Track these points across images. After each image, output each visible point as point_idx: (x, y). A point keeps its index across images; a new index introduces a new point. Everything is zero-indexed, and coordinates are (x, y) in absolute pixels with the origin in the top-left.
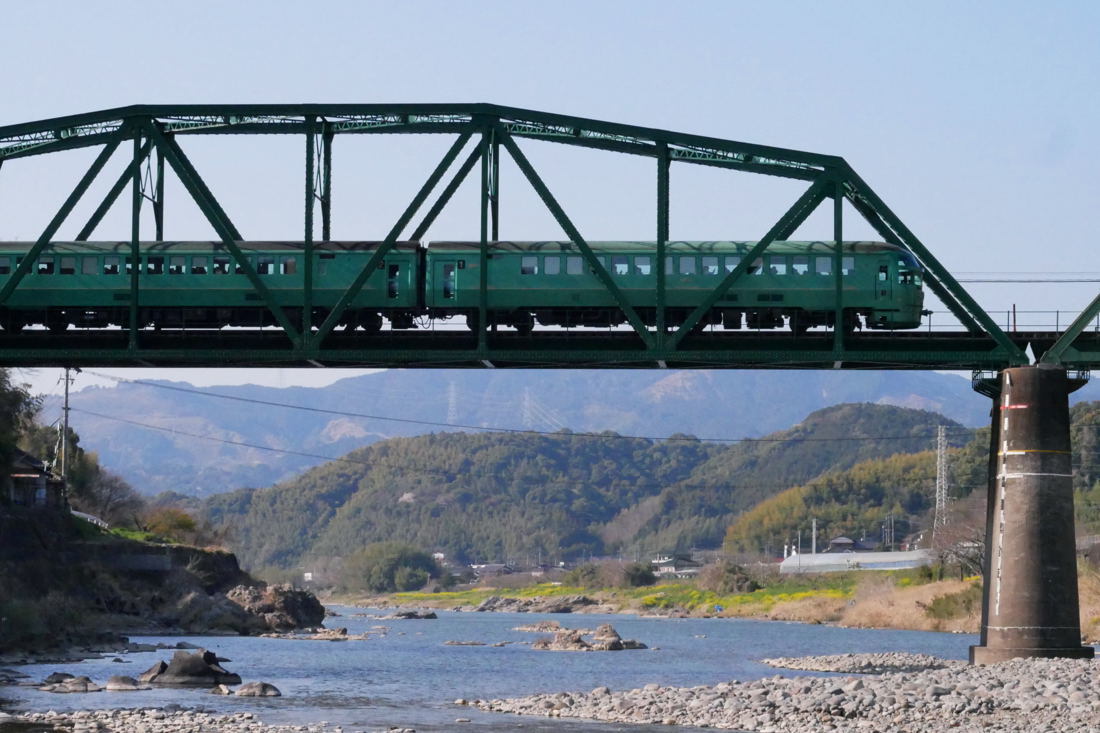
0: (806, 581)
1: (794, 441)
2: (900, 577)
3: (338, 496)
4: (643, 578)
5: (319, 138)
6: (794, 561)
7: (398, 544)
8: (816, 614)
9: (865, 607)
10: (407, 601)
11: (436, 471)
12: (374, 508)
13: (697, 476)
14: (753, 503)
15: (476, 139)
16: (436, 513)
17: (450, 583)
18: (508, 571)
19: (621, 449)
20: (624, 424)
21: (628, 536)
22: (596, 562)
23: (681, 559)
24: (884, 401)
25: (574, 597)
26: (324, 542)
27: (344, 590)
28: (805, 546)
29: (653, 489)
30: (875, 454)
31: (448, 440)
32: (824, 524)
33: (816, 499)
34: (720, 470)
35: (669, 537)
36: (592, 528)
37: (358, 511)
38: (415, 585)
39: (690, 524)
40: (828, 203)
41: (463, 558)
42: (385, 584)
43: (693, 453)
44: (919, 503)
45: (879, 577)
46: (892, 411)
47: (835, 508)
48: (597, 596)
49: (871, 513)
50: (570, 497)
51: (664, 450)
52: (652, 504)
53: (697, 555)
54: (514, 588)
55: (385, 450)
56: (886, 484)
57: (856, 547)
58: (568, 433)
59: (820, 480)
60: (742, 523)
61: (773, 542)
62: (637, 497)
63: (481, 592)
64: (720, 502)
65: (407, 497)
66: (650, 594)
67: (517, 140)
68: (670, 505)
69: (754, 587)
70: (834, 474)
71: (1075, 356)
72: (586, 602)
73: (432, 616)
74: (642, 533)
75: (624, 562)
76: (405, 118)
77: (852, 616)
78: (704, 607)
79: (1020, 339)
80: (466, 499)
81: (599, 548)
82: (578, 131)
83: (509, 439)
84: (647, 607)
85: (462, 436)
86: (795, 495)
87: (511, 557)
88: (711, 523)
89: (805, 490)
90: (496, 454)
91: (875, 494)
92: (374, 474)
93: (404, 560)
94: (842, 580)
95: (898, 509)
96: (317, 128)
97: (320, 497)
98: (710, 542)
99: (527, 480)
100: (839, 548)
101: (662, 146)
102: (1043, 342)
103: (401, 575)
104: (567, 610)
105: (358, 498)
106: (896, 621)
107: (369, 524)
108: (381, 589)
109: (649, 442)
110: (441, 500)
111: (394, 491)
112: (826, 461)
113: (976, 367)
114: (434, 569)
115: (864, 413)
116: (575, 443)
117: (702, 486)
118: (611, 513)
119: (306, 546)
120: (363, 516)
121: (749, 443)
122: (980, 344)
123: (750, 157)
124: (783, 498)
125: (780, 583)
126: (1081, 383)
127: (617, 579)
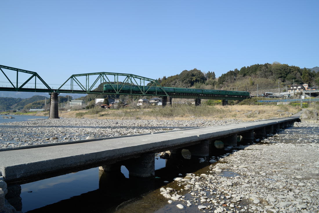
0: (32, 112)
1: (31, 99)
2: (41, 111)
4: (15, 111)
6: (31, 110)
8: (33, 115)
13: (21, 102)
14: (27, 104)
19: (13, 99)
20: (13, 97)
22: (10, 110)
23: (19, 110)
24: (40, 95)
25: (7, 113)
28: (32, 109)
29: (16, 103)
30: (39, 100)
32: (34, 106)
33: (33, 104)
34: (23, 101)
35: (18, 108)
36: (9, 107)
39: (20, 106)
40: (35, 77)
43: (20, 100)
44: (43, 105)
45: (39, 111)
46: (41, 96)
47: (35, 105)
48: (10, 113)
50: (7, 104)
51: (17, 99)
52: (16, 104)
56: (40, 103)
57: (37, 109)
58: (7, 97)
59: (34, 102)
60: (25, 107)
61: (29, 108)
62: (14, 104)
64: (23, 104)
66: (16, 113)
68: (18, 104)
69: (27, 112)
70: (35, 102)
71: (58, 92)
72: (9, 114)
74: (15, 107)
75: (13, 110)
77: (37, 115)
78: (21, 114)
79: (53, 90)
82: (8, 68)
86: (31, 104)
87: (0, 110)
88: (22, 106)
89: (32, 103)
91: (39, 104)
94: (36, 112)
95: (41, 105)
98: (22, 108)
99: (2, 102)
100: (35, 109)
101: (17, 70)
102: (55, 90)
106: (41, 115)
109: (16, 98)
112: (34, 101)
113: (49, 92)
115: (38, 96)
116: (7, 99)
117: (21, 103)
118: (12, 105)
121: (26, 99)
122: (49, 90)
123: (27, 72)
124: (30, 104)
125: (29, 112)
126: (59, 94)
127: (12, 112)
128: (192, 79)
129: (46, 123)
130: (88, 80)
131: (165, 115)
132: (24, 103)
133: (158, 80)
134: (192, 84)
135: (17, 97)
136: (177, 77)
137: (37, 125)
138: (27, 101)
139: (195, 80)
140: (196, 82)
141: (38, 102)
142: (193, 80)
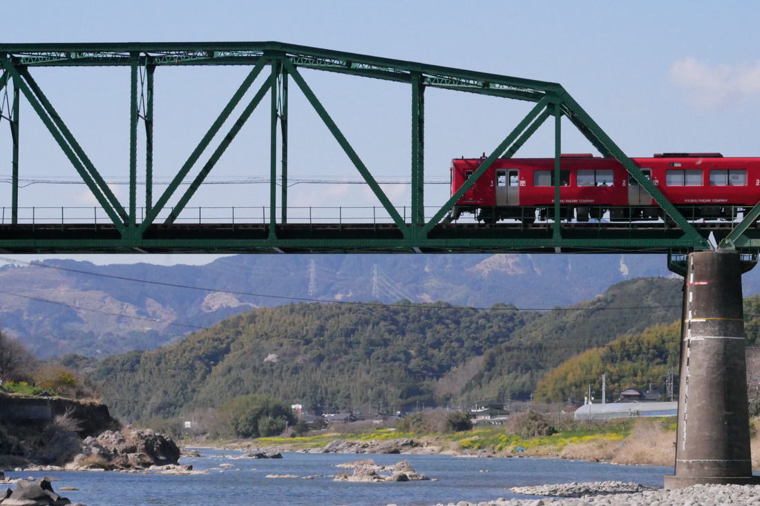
0: (595, 426)
1: (596, 309)
2: (671, 423)
4: (463, 425)
6: (589, 409)
7: (262, 397)
9: (635, 447)
11: (295, 335)
12: (243, 367)
13: (515, 339)
14: (562, 360)
16: (296, 370)
17: (303, 429)
18: (353, 419)
19: (451, 315)
20: (457, 295)
21: (457, 389)
23: (496, 408)
28: (597, 397)
29: (478, 351)
30: (664, 320)
31: (305, 310)
32: (616, 380)
33: (611, 358)
34: (535, 334)
35: (490, 392)
37: (230, 369)
38: (275, 431)
39: (507, 381)
41: (317, 408)
42: (251, 432)
43: (512, 320)
45: (650, 420)
46: (679, 284)
47: (628, 366)
48: (423, 439)
49: (656, 370)
50: (408, 358)
51: (487, 318)
52: (477, 363)
53: (509, 406)
54: (356, 433)
55: (252, 319)
57: (641, 398)
58: (406, 303)
59: (615, 343)
60: (549, 380)
62: (467, 356)
63: (328, 437)
64: (534, 361)
65: (271, 357)
66: (467, 438)
68: (491, 364)
69: (552, 431)
70: (626, 338)
72: (413, 444)
77: (623, 454)
78: (510, 448)
80: (320, 359)
83: (357, 308)
85: (317, 307)
86: (594, 355)
89: (603, 351)
90: (346, 321)
92: (243, 338)
93: (267, 410)
94: (623, 426)
96: (141, 62)
97: (199, 358)
98: (523, 394)
100: (629, 398)
101: (417, 75)
104: (396, 452)
105: (229, 360)
106: (657, 459)
107: (240, 381)
108: (246, 435)
109: (475, 310)
110: (299, 360)
111: (261, 353)
114: (292, 420)
115: (655, 285)
116: (412, 312)
117: (519, 347)
119: (187, 400)
120: (235, 374)
121: (559, 311)
122: (670, 233)
124: (583, 358)
125: (573, 428)
127: (442, 425)
135: (482, 301)
138: (562, 327)
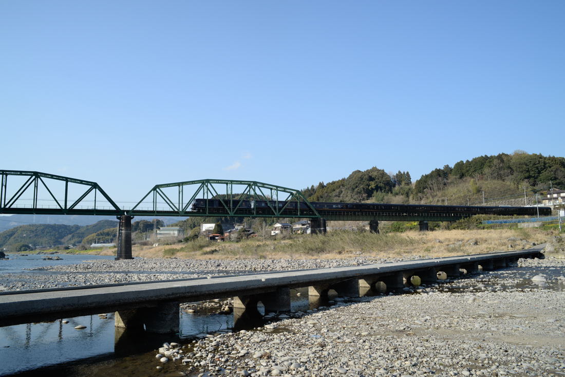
0: (95, 248)
1: (95, 226)
2: (110, 248)
3: (11, 235)
4: (67, 248)
5: (4, 176)
6: (93, 245)
7: (22, 243)
8: (96, 253)
9: (104, 252)
10: (23, 253)
11: (30, 231)
12: (18, 237)
13: (78, 232)
14: (88, 235)
15: (34, 177)
16: (30, 238)
17: (32, 250)
18: (43, 247)
19: (65, 227)
20: (66, 223)
21: (66, 241)
22: (59, 246)
23: (74, 245)
24: (110, 219)
25: (54, 251)
26: (8, 243)
27: (12, 251)
28: (95, 243)
29: (70, 234)
30: (108, 228)
31: (33, 225)
32: (99, 239)
33: (98, 235)
34: (82, 230)
35: (72, 242)
36: (59, 240)
37: (15, 238)
38: (25, 250)
39: (76, 239)
40: (94, 189)
41: (35, 245)
42: (20, 250)
43: (77, 227)
44: (115, 236)
45: (106, 247)
46: (111, 221)
47: (101, 237)
48: (59, 251)
49: (107, 237)
50: (55, 235)
51: (72, 227)
52: (70, 236)
53: (77, 244)
54: (43, 250)
55: (21, 227)
56: (110, 233)
57: (104, 243)
58: (55, 224)
59: (99, 232)
60: (85, 239)
61: (90, 242)
62: (68, 235)
63: (38, 251)
64: (82, 236)
65: (25, 235)
66: (68, 251)
67: (41, 177)
68: (73, 236)
69: (86, 249)
70: (101, 231)
71: (132, 214)
72: (57, 252)
73: (27, 255)
74: (68, 241)
75: (64, 246)
76: (21, 173)
77: (101, 254)
78: (77, 253)
79: (124, 211)
80: (36, 235)
81: (61, 243)
82: (52, 177)
83: (44, 225)
84: (67, 253)
85: (35, 225)
86: (95, 234)
87: (44, 245)
88: (80, 239)
89: (96, 234)
90: (42, 228)
91: (108, 234)
92: (18, 231)
93: (23, 246)
94: (101, 248)
95: (112, 236)
96: (5, 174)
97: (8, 235)
98: (80, 242)
99: (47, 232)
100: (101, 243)
101: (67, 180)
102: (127, 212)
103: (22, 249)
104: (53, 254)
105: (14, 236)
106: (108, 254)
107: (17, 240)
108: (19, 251)
109: (70, 226)
110: (31, 236)
111: (22, 234)
112: (100, 230)
113: (117, 215)
114: (29, 247)
115: (107, 221)
116: (56, 226)
117: (79, 233)
118: (62, 237)
119: (5, 244)
120: (16, 238)
121: (87, 226)
122: (118, 212)
123: (81, 182)
124: (92, 235)
125: (91, 249)
126: (133, 218)
127: (63, 248)
128: (369, 186)
129: (105, 266)
130: (181, 193)
131: (310, 251)
132: (83, 233)
133: (310, 188)
134: (370, 194)
135: (71, 224)
136: (342, 183)
137: (90, 270)
138: (88, 229)
139: (374, 188)
140: (377, 191)
141: (106, 230)
142: (372, 188)
